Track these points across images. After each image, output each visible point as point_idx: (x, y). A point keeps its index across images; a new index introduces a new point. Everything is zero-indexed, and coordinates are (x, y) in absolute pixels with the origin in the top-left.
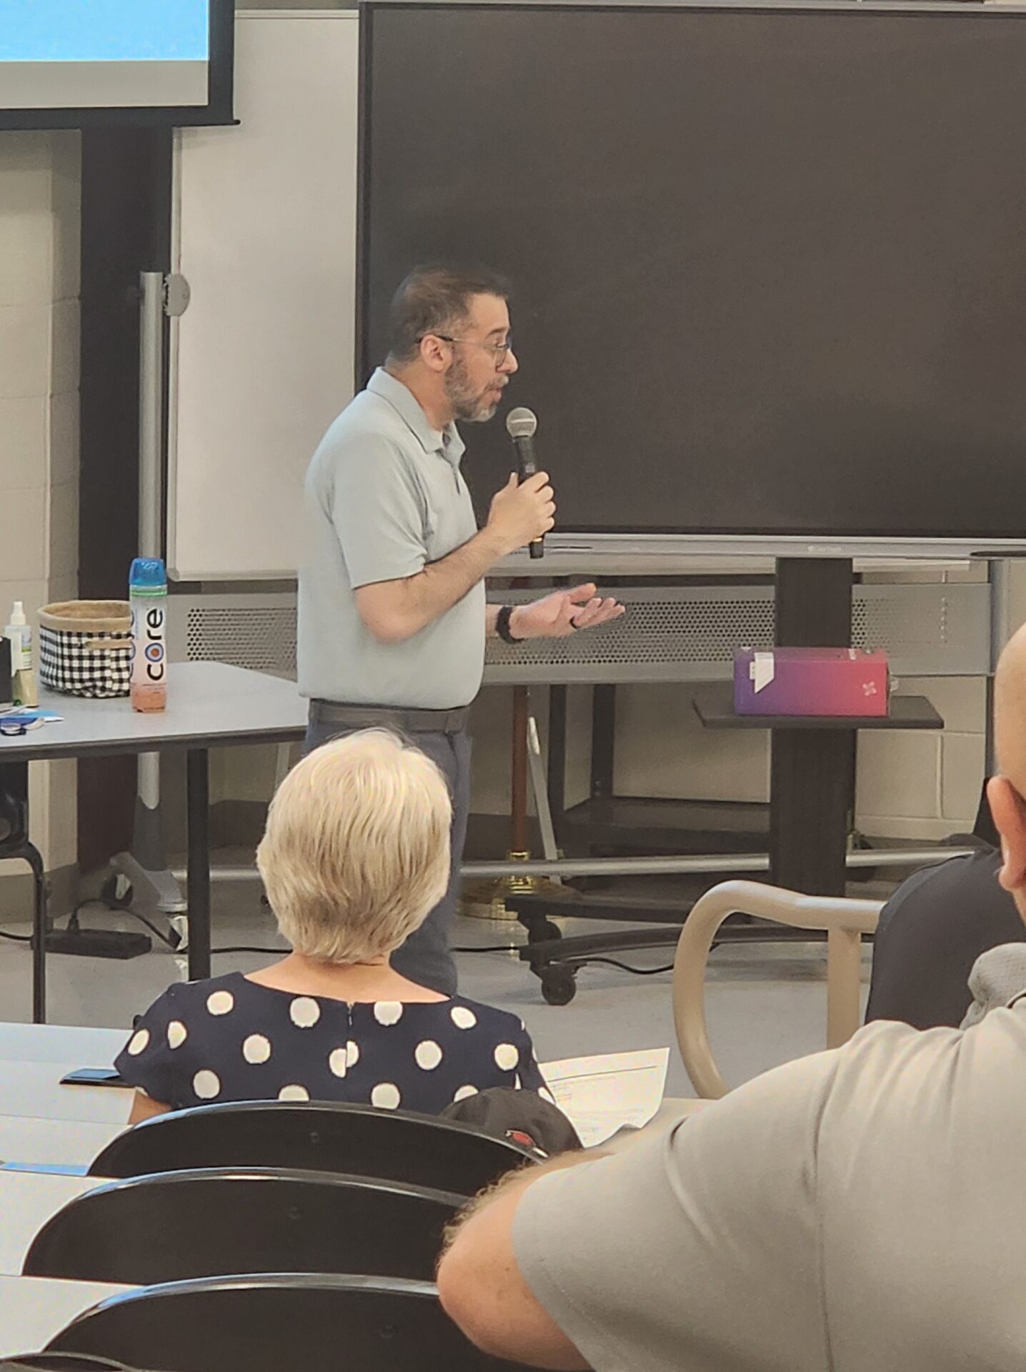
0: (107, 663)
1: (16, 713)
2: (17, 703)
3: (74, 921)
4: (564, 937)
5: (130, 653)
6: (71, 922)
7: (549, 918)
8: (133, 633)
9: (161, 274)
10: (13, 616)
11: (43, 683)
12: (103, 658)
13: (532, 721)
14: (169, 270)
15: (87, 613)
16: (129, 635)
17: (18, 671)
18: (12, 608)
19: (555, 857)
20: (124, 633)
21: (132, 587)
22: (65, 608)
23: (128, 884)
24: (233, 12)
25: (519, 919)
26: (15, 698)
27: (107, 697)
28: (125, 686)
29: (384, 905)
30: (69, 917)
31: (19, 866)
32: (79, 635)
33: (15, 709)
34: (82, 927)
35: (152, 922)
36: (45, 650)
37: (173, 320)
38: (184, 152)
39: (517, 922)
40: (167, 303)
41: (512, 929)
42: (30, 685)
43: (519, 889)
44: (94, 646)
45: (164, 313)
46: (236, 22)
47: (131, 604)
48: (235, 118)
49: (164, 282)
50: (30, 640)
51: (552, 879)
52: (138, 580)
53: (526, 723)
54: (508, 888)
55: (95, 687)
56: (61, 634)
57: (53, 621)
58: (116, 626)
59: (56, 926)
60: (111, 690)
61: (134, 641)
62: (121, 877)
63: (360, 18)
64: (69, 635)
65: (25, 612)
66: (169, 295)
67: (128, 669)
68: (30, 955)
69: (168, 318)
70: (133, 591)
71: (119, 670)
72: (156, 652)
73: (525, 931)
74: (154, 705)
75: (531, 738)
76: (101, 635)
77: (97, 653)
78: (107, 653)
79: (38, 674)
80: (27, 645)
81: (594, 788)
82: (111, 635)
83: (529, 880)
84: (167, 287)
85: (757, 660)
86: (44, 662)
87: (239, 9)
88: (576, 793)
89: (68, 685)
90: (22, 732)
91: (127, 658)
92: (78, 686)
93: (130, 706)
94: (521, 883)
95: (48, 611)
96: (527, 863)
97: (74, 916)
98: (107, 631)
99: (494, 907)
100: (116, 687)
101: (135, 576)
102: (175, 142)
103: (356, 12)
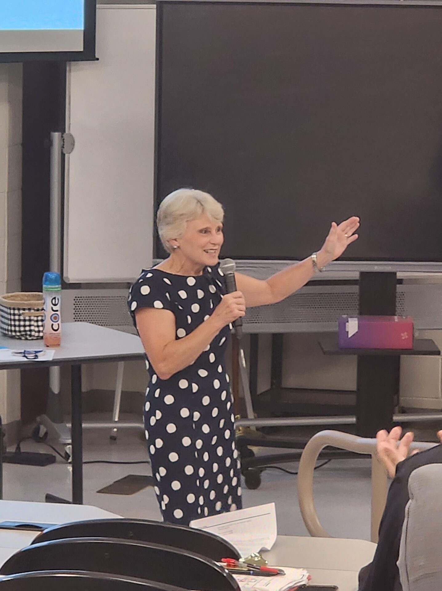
0: (32, 323)
3: (18, 448)
4: (256, 456)
5: (44, 318)
7: (250, 447)
8: (45, 309)
9: (60, 133)
11: (2, 333)
12: (30, 320)
13: (242, 351)
14: (65, 132)
15: (23, 298)
16: (43, 309)
19: (253, 417)
20: (40, 308)
21: (44, 286)
22: (13, 296)
23: (45, 430)
24: (95, 6)
27: (32, 340)
28: (41, 334)
30: (16, 446)
32: (19, 309)
34: (22, 451)
35: (56, 448)
36: (2, 316)
37: (66, 155)
38: (72, 74)
40: (63, 147)
44: (26, 315)
45: (62, 153)
46: (97, 10)
47: (43, 294)
48: (97, 57)
49: (62, 137)
51: (251, 428)
52: (47, 283)
53: (238, 354)
55: (26, 334)
56: (10, 309)
57: (6, 302)
58: (37, 305)
59: (9, 450)
60: (34, 336)
61: (45, 312)
62: (42, 427)
63: (157, 8)
64: (14, 309)
66: (64, 143)
67: (42, 326)
69: (64, 155)
70: (45, 288)
71: (38, 326)
72: (55, 318)
74: (55, 343)
75: (241, 359)
76: (29, 309)
77: (27, 318)
78: (32, 318)
81: (272, 384)
82: (34, 309)
83: (241, 428)
84: (64, 139)
85: (349, 322)
86: (2, 322)
87: (98, 4)
88: (263, 386)
89: (14, 334)
91: (42, 321)
92: (18, 334)
93: (43, 344)
95: (4, 298)
96: (241, 420)
97: (18, 445)
98: (33, 307)
100: (37, 334)
101: (46, 281)
102: (68, 69)
103: (155, 6)
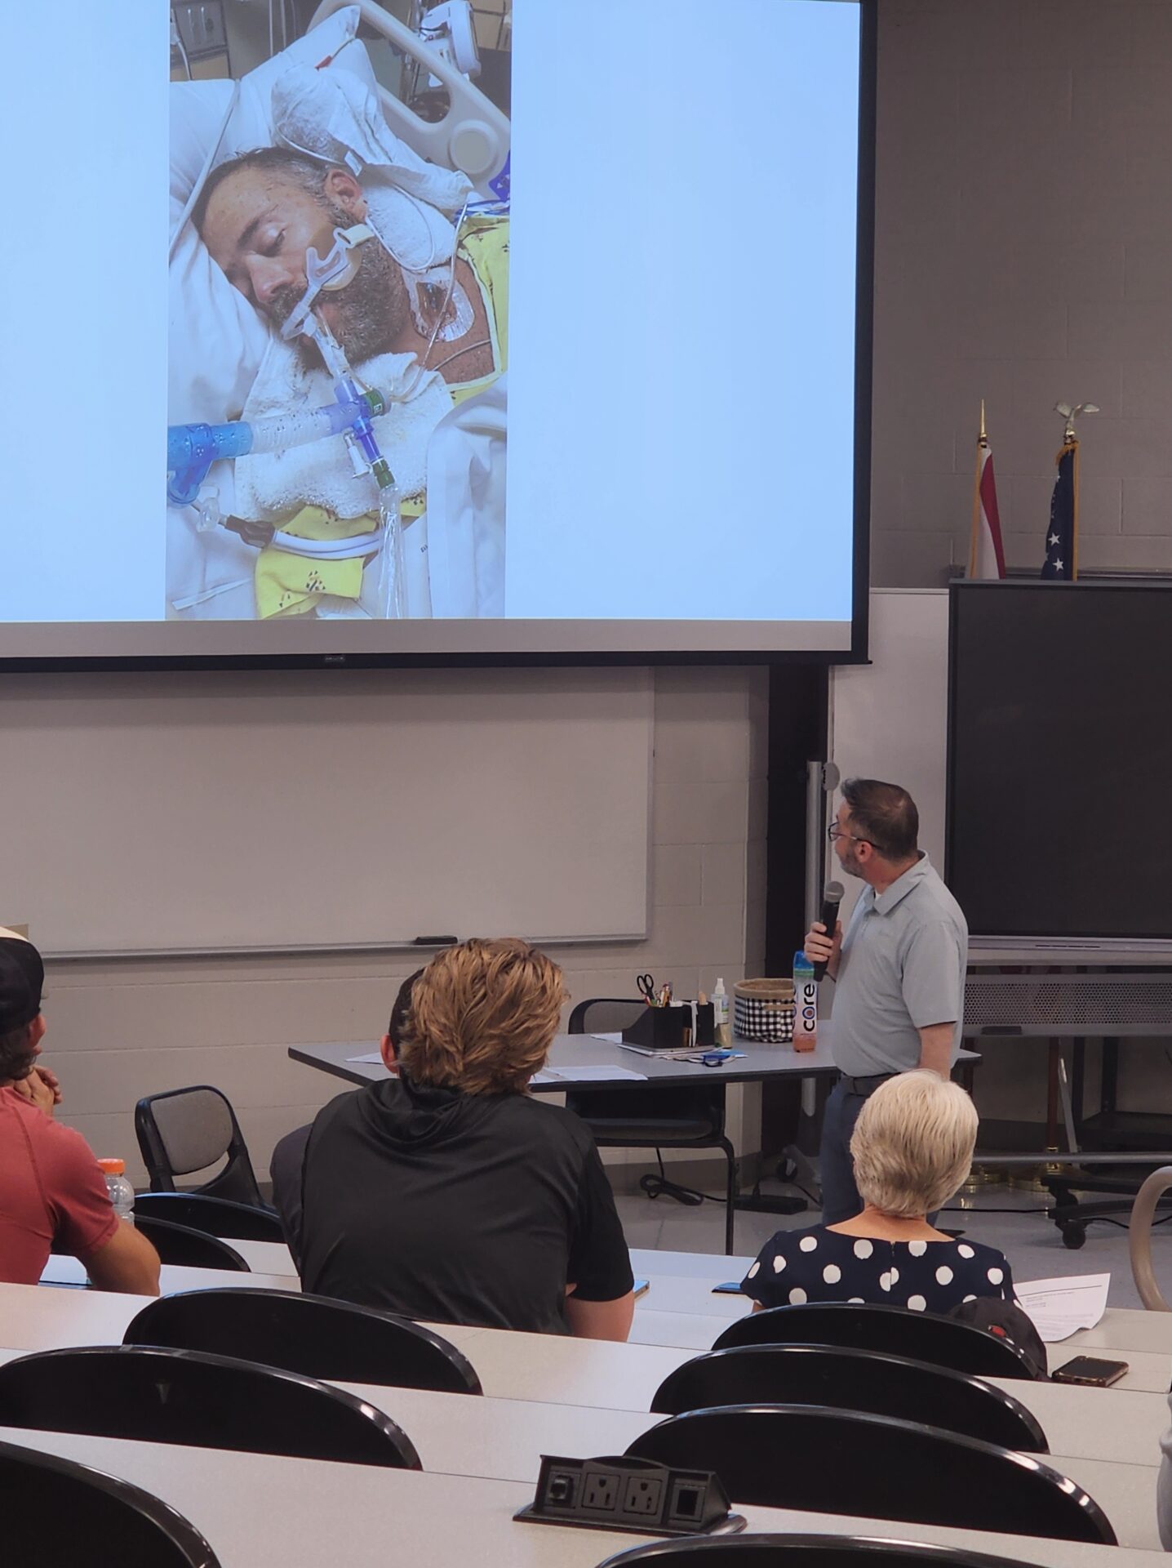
0: (778, 1019)
1: (717, 1052)
2: (717, 1045)
3: (757, 1190)
4: (1079, 1203)
5: (794, 1013)
6: (754, 1191)
7: (1071, 1191)
8: (795, 1000)
9: (820, 763)
10: (717, 988)
11: (736, 1032)
12: (775, 1016)
13: (1062, 1061)
14: (826, 761)
15: (765, 986)
16: (793, 1001)
17: (718, 1025)
18: (716, 983)
19: (1076, 1151)
20: (790, 1000)
21: (795, 969)
22: (752, 983)
23: (794, 1165)
25: (1050, 1191)
26: (717, 1041)
27: (778, 1042)
28: (790, 1035)
29: (941, 1178)
30: (753, 1187)
31: (718, 1153)
32: (760, 1001)
33: (716, 1049)
34: (761, 1193)
35: (807, 1190)
36: (738, 1011)
37: (828, 793)
38: (836, 682)
39: (1049, 1194)
40: (824, 782)
41: (1046, 1198)
42: (726, 1035)
43: (1051, 1170)
44: (769, 1008)
45: (822, 788)
47: (795, 980)
48: (870, 659)
49: (823, 768)
50: (728, 1004)
51: (1074, 1165)
52: (799, 965)
53: (1058, 1064)
54: (1045, 1170)
55: (770, 1035)
56: (748, 1000)
57: (743, 992)
58: (785, 995)
59: (742, 1192)
60: (780, 1037)
61: (796, 1005)
62: (790, 1162)
63: (950, 594)
64: (753, 1001)
65: (724, 985)
66: (826, 777)
67: (791, 1024)
68: (724, 1213)
69: (825, 792)
70: (795, 972)
71: (786, 1024)
72: (810, 1013)
73: (1053, 1199)
74: (806, 1046)
75: (1061, 1072)
76: (775, 1001)
77: (771, 1013)
78: (778, 1013)
79: (732, 1027)
80: (725, 1008)
81: (1103, 1107)
82: (780, 1001)
83: (1058, 1166)
84: (825, 771)
86: (738, 1019)
87: (872, 586)
88: (1091, 1109)
89: (752, 1034)
90: (720, 1064)
91: (792, 1017)
92: (759, 1034)
93: (792, 1048)
94: (1053, 1167)
95: (742, 985)
96: (1059, 1154)
97: (757, 1186)
98: (779, 998)
99: (1035, 1184)
100: (784, 1035)
101: (797, 963)
102: (830, 675)
103: (947, 591)
